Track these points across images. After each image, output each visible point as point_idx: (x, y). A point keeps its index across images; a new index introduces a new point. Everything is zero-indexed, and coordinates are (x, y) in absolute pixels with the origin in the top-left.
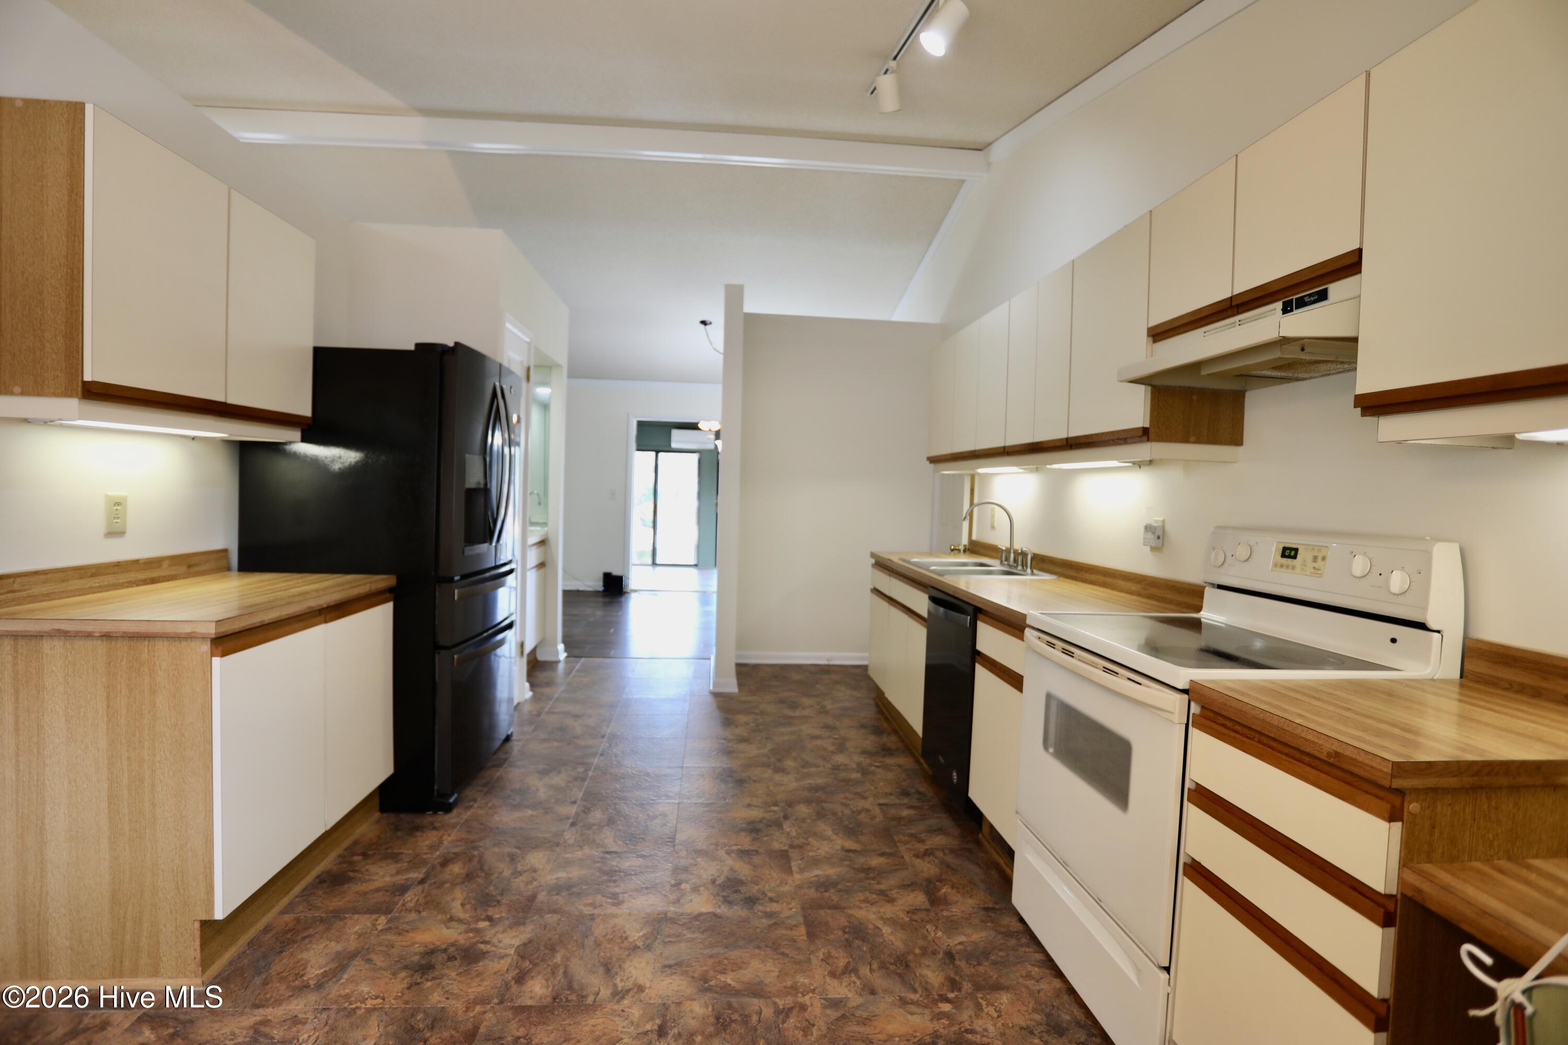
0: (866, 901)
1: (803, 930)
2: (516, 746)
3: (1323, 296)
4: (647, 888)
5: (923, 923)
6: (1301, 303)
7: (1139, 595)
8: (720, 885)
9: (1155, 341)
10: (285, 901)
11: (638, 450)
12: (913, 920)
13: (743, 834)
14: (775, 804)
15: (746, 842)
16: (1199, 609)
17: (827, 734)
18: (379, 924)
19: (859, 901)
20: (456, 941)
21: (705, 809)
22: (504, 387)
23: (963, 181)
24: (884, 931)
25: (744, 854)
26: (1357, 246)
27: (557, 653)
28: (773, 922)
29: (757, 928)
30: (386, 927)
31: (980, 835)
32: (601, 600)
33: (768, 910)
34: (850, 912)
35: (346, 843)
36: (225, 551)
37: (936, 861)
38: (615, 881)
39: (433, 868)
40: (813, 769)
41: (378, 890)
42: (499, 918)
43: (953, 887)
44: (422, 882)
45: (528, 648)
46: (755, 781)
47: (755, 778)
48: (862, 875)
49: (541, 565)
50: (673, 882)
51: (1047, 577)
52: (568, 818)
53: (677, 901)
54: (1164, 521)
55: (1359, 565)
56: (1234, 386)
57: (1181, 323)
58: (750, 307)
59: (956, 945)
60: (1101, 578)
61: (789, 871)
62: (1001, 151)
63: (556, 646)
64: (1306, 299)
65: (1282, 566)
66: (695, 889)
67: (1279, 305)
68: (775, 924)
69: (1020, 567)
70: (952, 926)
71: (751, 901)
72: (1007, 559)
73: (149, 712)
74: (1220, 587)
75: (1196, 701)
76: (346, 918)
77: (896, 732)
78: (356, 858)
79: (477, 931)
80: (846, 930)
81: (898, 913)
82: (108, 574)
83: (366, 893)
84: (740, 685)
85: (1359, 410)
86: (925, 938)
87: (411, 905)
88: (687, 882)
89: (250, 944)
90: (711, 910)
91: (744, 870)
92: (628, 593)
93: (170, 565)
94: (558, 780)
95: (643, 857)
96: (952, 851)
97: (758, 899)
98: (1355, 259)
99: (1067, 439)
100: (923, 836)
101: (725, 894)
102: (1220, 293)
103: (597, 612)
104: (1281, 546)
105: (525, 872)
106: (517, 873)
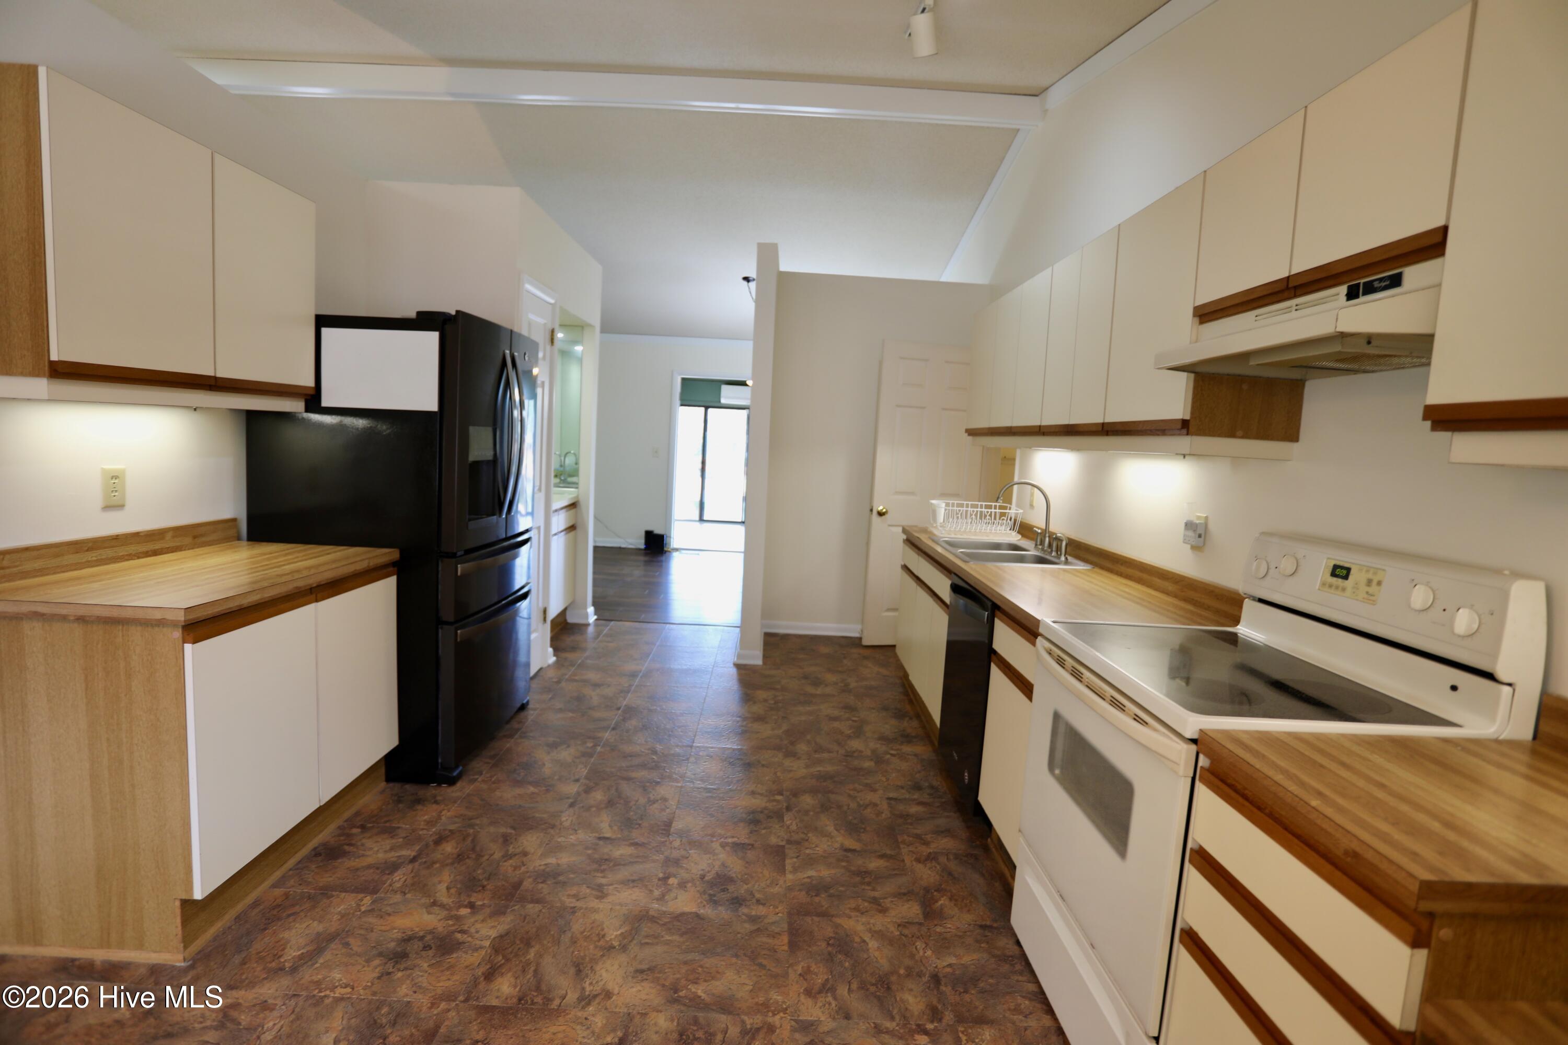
0: (857, 909)
1: (785, 939)
2: (531, 715)
3: (1396, 281)
4: (633, 881)
5: (913, 939)
6: (1370, 289)
7: (1176, 596)
8: (708, 882)
9: (1201, 323)
10: (278, 874)
11: (682, 405)
12: (903, 935)
13: (742, 825)
14: (781, 792)
15: (743, 834)
16: (1236, 621)
17: (847, 715)
18: (363, 905)
19: (850, 908)
20: (434, 929)
21: (707, 795)
22: (516, 354)
23: (1018, 130)
24: (870, 945)
25: (739, 847)
26: (1440, 223)
27: (587, 616)
28: (755, 927)
29: (739, 933)
30: (370, 908)
32: (642, 558)
33: (753, 913)
34: (838, 921)
35: (347, 814)
36: (234, 520)
37: (938, 867)
38: (603, 871)
39: (427, 846)
40: (826, 755)
41: (369, 867)
42: (481, 905)
43: (951, 899)
44: (413, 860)
45: (553, 612)
46: (763, 766)
47: (763, 763)
48: (858, 879)
49: (571, 528)
50: (661, 875)
51: (1081, 566)
52: (568, 798)
53: (661, 898)
54: (1206, 518)
55: (1420, 597)
56: (1295, 374)
57: (1229, 304)
58: (785, 266)
59: (944, 967)
60: (1138, 574)
61: (782, 870)
62: (1057, 97)
63: (586, 608)
64: (1376, 284)
65: (1331, 586)
66: (682, 885)
67: (1343, 290)
68: (758, 930)
69: (1054, 554)
70: (944, 944)
71: (737, 902)
72: (1042, 543)
74: (1261, 601)
75: (1206, 755)
76: (333, 896)
77: (918, 716)
78: (355, 831)
79: (458, 918)
80: (831, 942)
81: (888, 926)
82: (105, 548)
83: (357, 869)
84: (765, 657)
85: (1428, 424)
86: (912, 956)
87: (398, 885)
88: (675, 876)
89: (238, 918)
90: (694, 910)
91: (735, 866)
92: (670, 552)
93: (173, 537)
94: (565, 754)
95: (636, 844)
96: (957, 857)
97: (744, 900)
98: (1438, 239)
99: (1103, 424)
100: (928, 837)
101: (711, 892)
102: (1278, 272)
103: (635, 571)
104: (1332, 564)
105: (515, 855)
106: (507, 856)
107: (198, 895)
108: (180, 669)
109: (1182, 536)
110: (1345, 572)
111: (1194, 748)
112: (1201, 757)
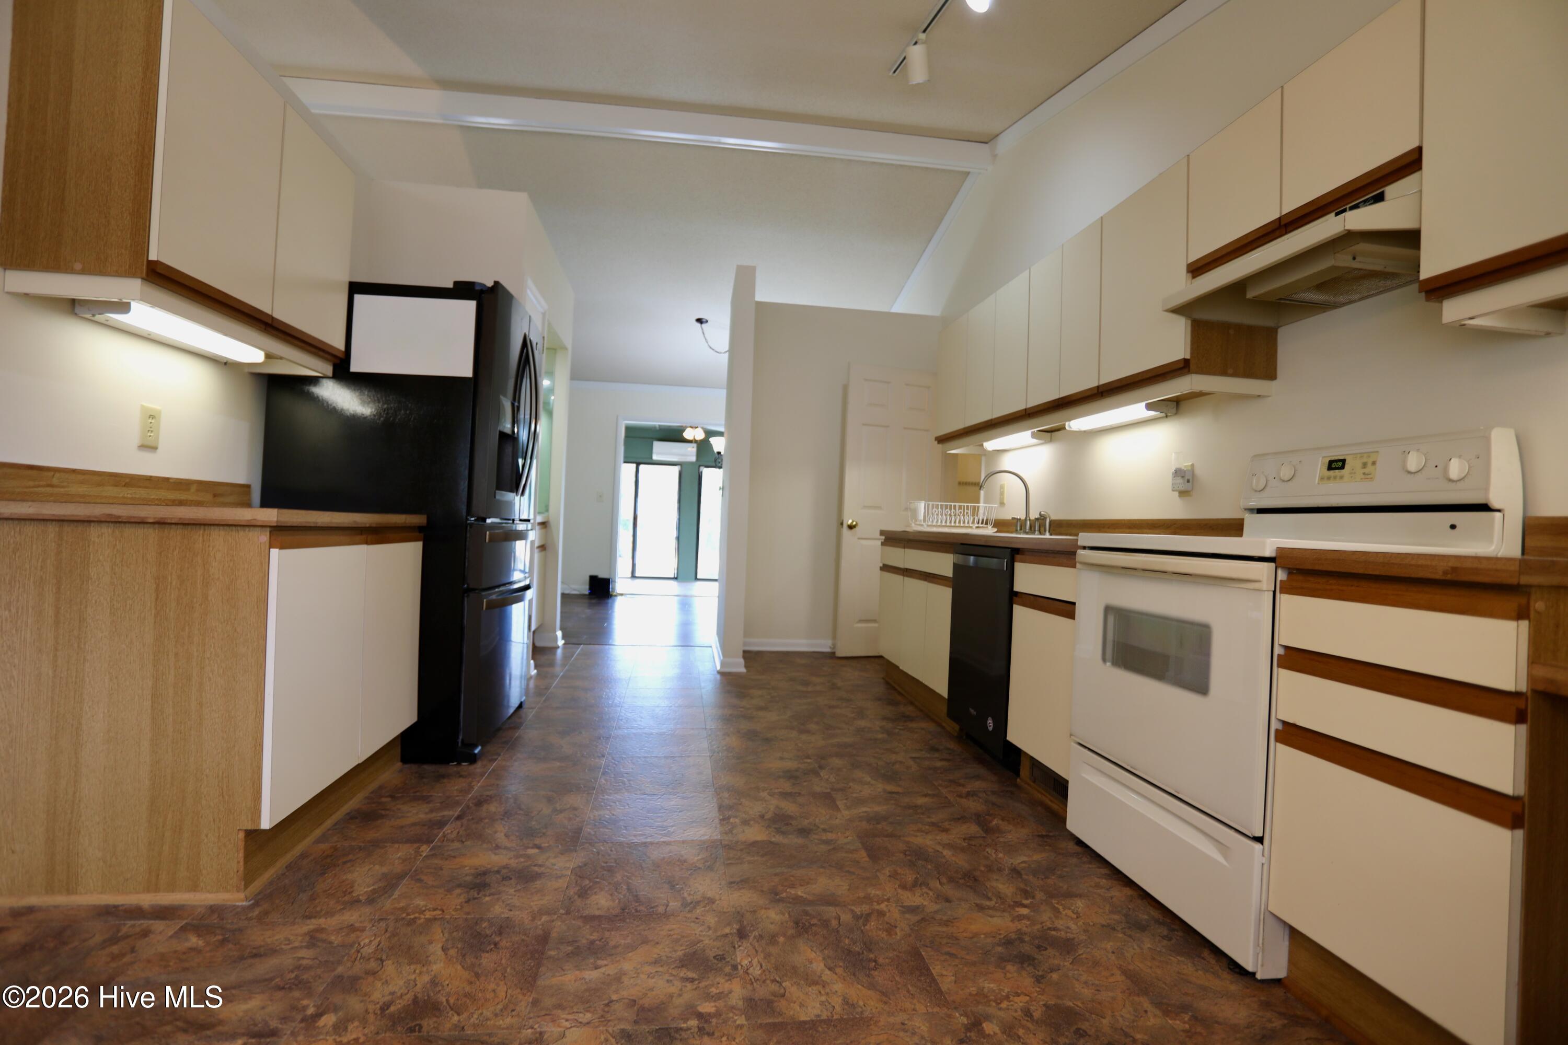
0: (919, 830)
1: (863, 853)
2: (529, 714)
3: (1380, 198)
4: (696, 822)
5: (982, 847)
8: (769, 820)
9: (1194, 277)
10: (318, 832)
11: (621, 462)
12: (971, 845)
13: (781, 780)
14: (808, 757)
15: (787, 786)
17: (844, 704)
18: (422, 851)
19: (913, 830)
20: (507, 865)
21: (738, 761)
22: (532, 340)
23: (968, 173)
24: (944, 853)
25: (787, 796)
26: (1415, 144)
27: (556, 640)
28: (831, 847)
29: (817, 852)
30: (431, 853)
31: (1018, 780)
32: (587, 602)
33: (824, 838)
34: (907, 839)
35: (373, 786)
36: (248, 487)
37: (981, 800)
39: (468, 807)
40: (838, 732)
41: (414, 824)
42: (548, 847)
43: (1003, 819)
44: (459, 818)
47: (781, 738)
48: (911, 811)
49: (542, 548)
50: (721, 817)
53: (730, 832)
54: (1192, 465)
55: (1414, 461)
57: (1224, 252)
59: (1019, 864)
61: (836, 809)
62: (1006, 143)
63: (555, 631)
64: (1362, 205)
65: (1329, 478)
66: (745, 822)
67: (1333, 214)
68: (834, 849)
69: (1037, 533)
70: (1011, 849)
71: (804, 832)
73: (201, 605)
74: (1261, 511)
75: (1283, 568)
76: (386, 847)
77: (912, 703)
78: (384, 800)
79: (529, 857)
80: (907, 853)
81: (955, 840)
82: (140, 487)
83: (402, 827)
84: (746, 667)
85: (1423, 294)
86: (987, 858)
87: (453, 836)
88: (736, 817)
89: (289, 867)
90: (765, 839)
91: (790, 807)
92: (616, 596)
93: (197, 490)
94: (580, 739)
95: (685, 797)
96: (994, 793)
97: (811, 830)
98: (1415, 156)
99: (1098, 387)
100: (962, 781)
101: (777, 826)
102: (1270, 215)
103: (584, 611)
104: (1327, 461)
105: (565, 810)
106: (557, 811)
107: (266, 823)
108: (265, 576)
109: (1171, 484)
110: (1340, 464)
111: (1272, 565)
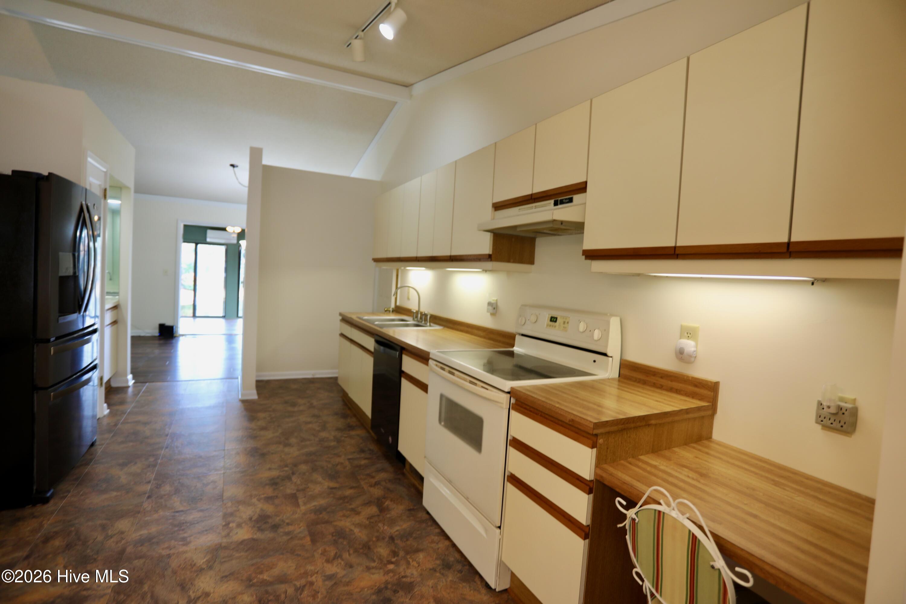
0: (344, 516)
1: (308, 539)
2: (99, 449)
3: (571, 200)
4: (206, 530)
5: (376, 523)
6: (562, 202)
7: (484, 337)
8: (255, 521)
9: (496, 210)
11: (184, 242)
13: (267, 487)
14: (286, 466)
15: (269, 491)
16: (513, 346)
17: (315, 420)
19: (340, 516)
21: (242, 475)
22: (89, 204)
23: (396, 103)
24: (355, 531)
25: (269, 499)
26: (584, 180)
27: (127, 381)
28: (289, 537)
29: (280, 542)
31: (404, 470)
32: (157, 342)
33: (287, 530)
34: (335, 523)
37: (382, 487)
38: (183, 530)
39: (36, 546)
40: (308, 443)
43: (391, 501)
45: (105, 379)
46: (272, 454)
48: (341, 501)
49: (114, 323)
50: (224, 524)
51: (437, 327)
52: (145, 493)
53: (228, 535)
54: (497, 300)
55: (582, 327)
56: (532, 235)
57: (508, 203)
59: (395, 532)
60: (466, 329)
61: (297, 505)
62: (418, 90)
63: (126, 376)
64: (564, 201)
65: (550, 326)
66: (239, 526)
67: (552, 202)
68: (292, 538)
69: (423, 322)
70: (392, 522)
71: (275, 527)
72: (417, 317)
74: (523, 335)
75: (514, 397)
77: (355, 416)
80: (334, 534)
81: (362, 520)
84: (259, 394)
85: (584, 257)
86: (378, 531)
88: (233, 522)
90: (250, 537)
91: (269, 509)
92: (178, 337)
94: (135, 468)
95: (202, 511)
96: (390, 481)
97: (279, 525)
98: (584, 186)
99: (450, 256)
100: (374, 474)
101: (258, 525)
102: (527, 191)
103: (155, 351)
104: (550, 316)
105: (115, 535)
106: (108, 537)
109: (486, 309)
110: (555, 320)
111: (509, 395)
112: (512, 399)
